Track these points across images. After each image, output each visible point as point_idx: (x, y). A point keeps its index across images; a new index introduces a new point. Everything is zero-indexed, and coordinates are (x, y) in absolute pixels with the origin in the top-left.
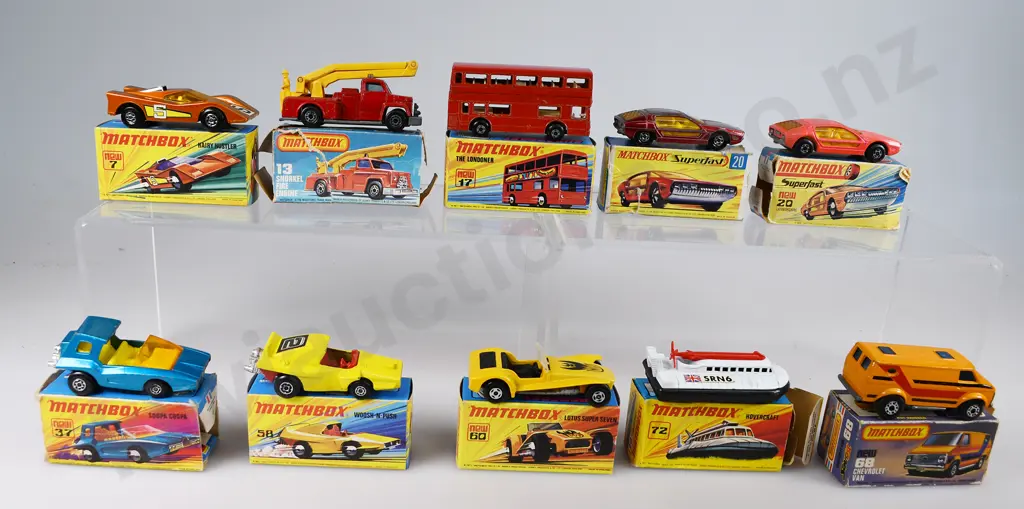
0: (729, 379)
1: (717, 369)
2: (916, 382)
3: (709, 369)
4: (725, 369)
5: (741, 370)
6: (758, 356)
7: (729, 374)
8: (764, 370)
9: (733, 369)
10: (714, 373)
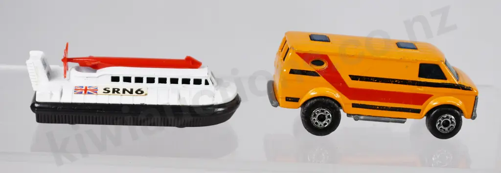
0: (140, 92)
1: (127, 79)
2: (354, 78)
3: (115, 79)
4: (139, 80)
5: (163, 81)
6: (191, 63)
7: (144, 86)
8: (198, 82)
9: (151, 80)
10: (121, 85)
